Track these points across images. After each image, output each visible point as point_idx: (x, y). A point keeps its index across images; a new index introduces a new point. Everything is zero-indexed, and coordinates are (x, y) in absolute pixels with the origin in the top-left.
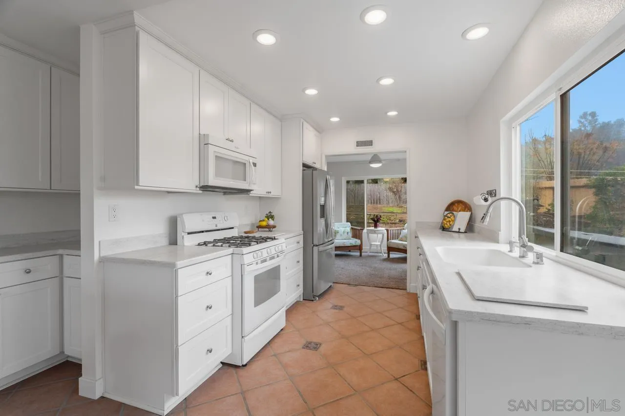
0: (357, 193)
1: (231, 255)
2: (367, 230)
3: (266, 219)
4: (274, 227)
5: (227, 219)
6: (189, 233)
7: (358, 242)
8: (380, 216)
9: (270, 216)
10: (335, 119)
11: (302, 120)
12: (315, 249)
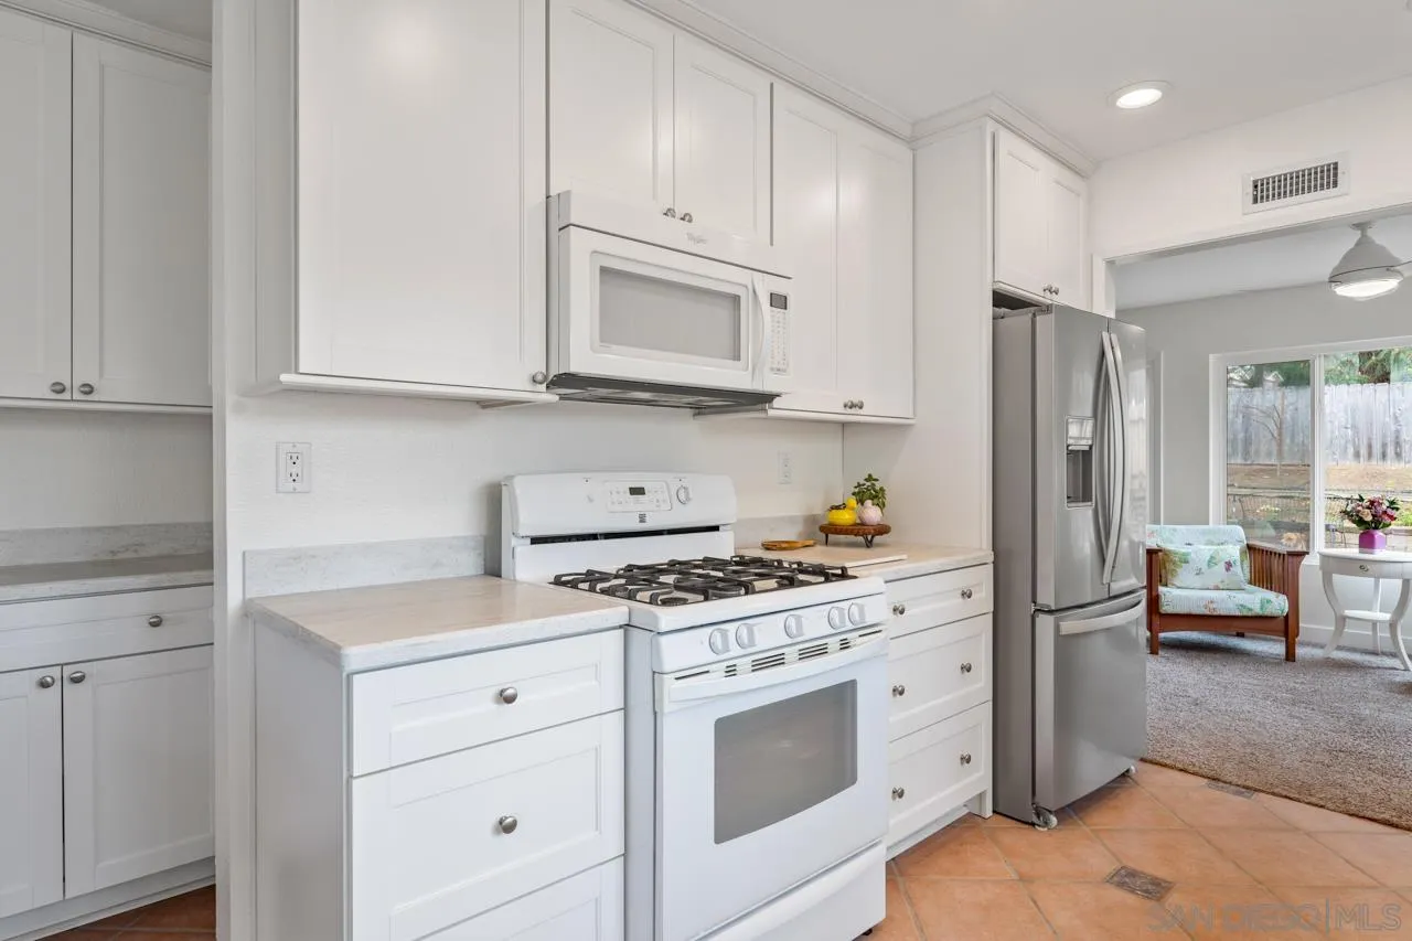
0: (1293, 419)
1: (622, 631)
2: (1324, 557)
3: (853, 502)
4: (883, 530)
5: (688, 499)
6: (536, 541)
7: (1277, 603)
8: (1394, 504)
9: (869, 492)
10: (1140, 98)
11: (990, 126)
12: (1045, 623)
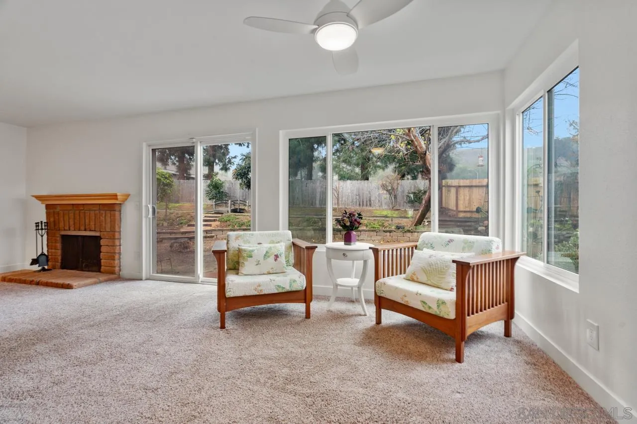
2: (328, 249)
7: (302, 281)
8: (359, 214)
